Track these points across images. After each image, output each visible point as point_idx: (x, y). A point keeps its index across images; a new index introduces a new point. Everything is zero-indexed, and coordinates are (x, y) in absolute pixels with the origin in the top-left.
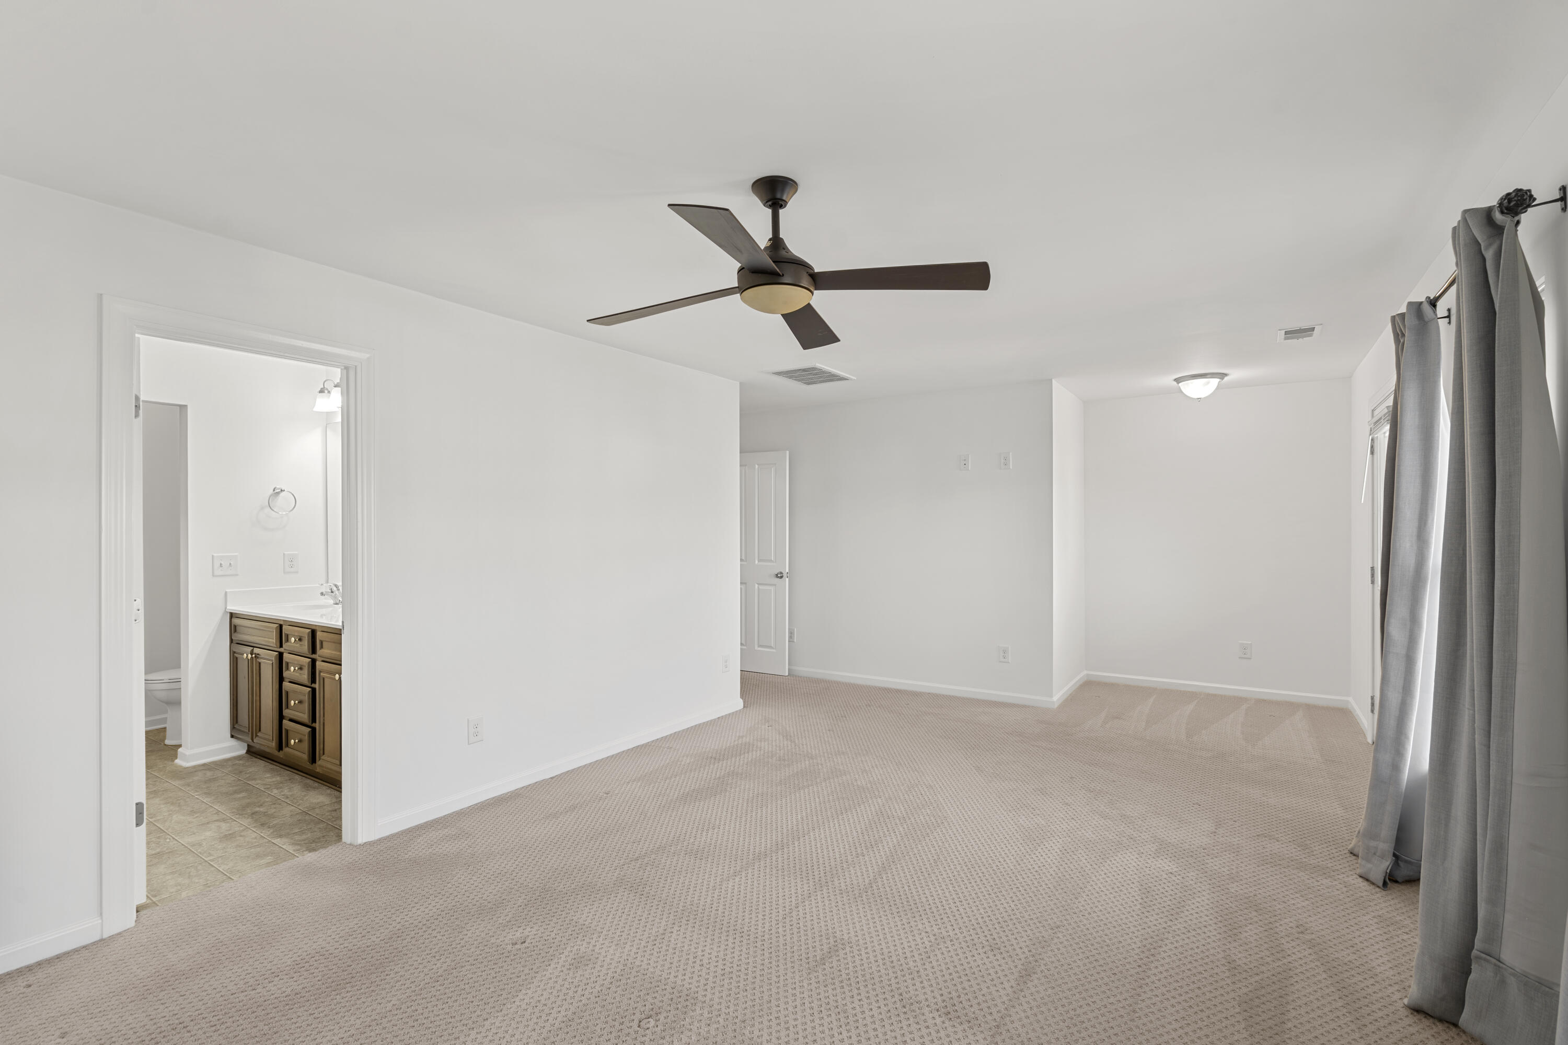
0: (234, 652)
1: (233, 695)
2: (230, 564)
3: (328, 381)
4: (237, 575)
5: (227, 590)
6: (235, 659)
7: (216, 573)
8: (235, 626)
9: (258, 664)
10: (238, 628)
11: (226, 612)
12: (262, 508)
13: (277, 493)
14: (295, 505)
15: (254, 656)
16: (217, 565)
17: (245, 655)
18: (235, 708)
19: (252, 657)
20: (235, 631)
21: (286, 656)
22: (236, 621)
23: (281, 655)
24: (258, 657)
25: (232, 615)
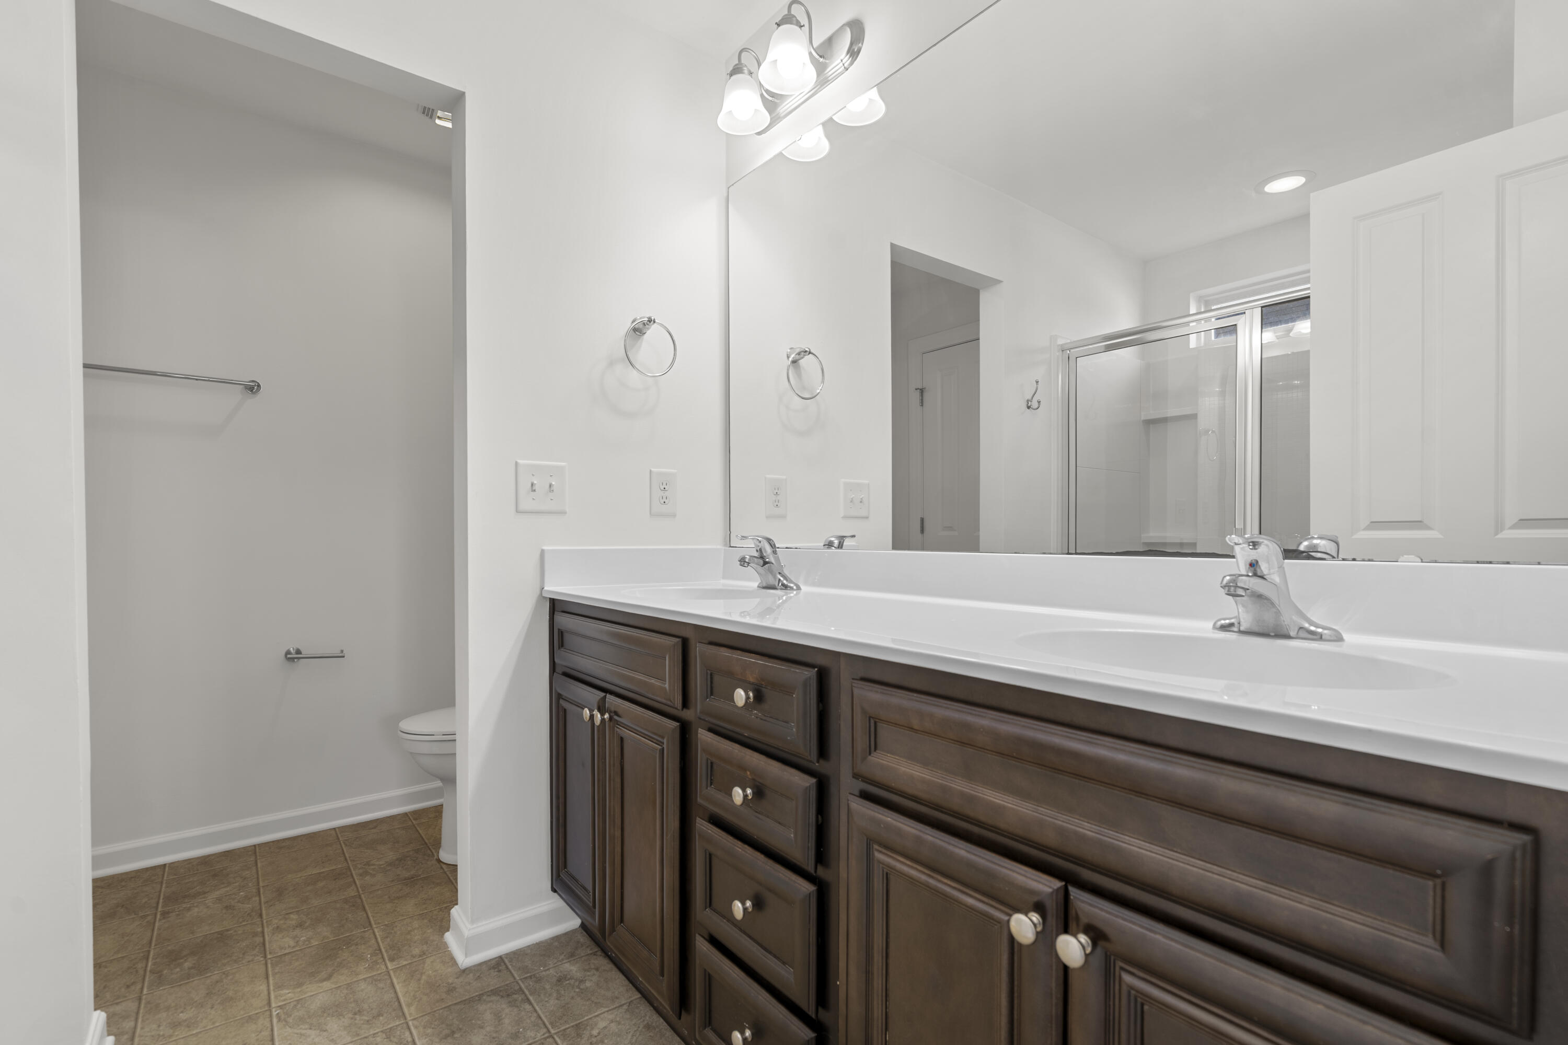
0: (559, 696)
1: (558, 798)
2: (551, 486)
3: (743, 54)
4: (563, 513)
5: (545, 548)
6: (561, 713)
7: (523, 506)
8: (561, 633)
9: (616, 742)
10: (567, 637)
11: (541, 597)
12: (611, 363)
13: (638, 330)
14: (675, 354)
15: (606, 716)
16: (524, 486)
17: (587, 712)
18: (561, 830)
19: (603, 720)
20: (562, 645)
21: (704, 737)
22: (564, 621)
23: (685, 732)
24: (617, 722)
25: (556, 607)
